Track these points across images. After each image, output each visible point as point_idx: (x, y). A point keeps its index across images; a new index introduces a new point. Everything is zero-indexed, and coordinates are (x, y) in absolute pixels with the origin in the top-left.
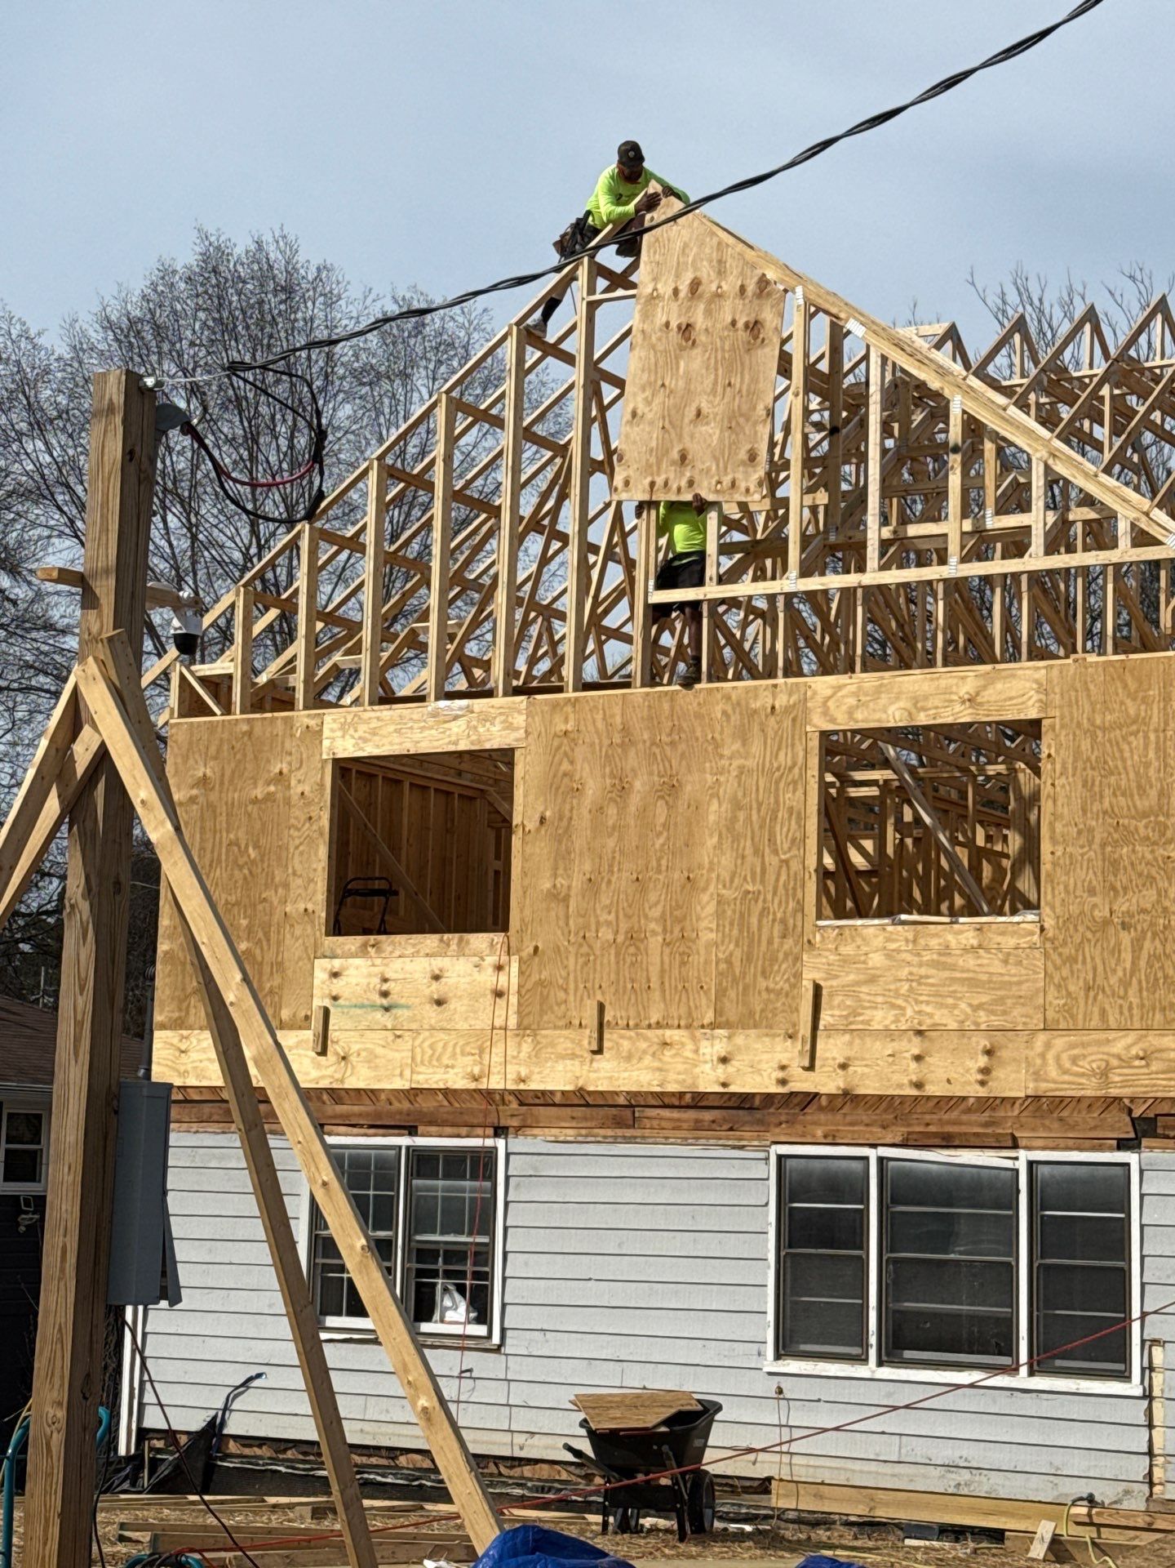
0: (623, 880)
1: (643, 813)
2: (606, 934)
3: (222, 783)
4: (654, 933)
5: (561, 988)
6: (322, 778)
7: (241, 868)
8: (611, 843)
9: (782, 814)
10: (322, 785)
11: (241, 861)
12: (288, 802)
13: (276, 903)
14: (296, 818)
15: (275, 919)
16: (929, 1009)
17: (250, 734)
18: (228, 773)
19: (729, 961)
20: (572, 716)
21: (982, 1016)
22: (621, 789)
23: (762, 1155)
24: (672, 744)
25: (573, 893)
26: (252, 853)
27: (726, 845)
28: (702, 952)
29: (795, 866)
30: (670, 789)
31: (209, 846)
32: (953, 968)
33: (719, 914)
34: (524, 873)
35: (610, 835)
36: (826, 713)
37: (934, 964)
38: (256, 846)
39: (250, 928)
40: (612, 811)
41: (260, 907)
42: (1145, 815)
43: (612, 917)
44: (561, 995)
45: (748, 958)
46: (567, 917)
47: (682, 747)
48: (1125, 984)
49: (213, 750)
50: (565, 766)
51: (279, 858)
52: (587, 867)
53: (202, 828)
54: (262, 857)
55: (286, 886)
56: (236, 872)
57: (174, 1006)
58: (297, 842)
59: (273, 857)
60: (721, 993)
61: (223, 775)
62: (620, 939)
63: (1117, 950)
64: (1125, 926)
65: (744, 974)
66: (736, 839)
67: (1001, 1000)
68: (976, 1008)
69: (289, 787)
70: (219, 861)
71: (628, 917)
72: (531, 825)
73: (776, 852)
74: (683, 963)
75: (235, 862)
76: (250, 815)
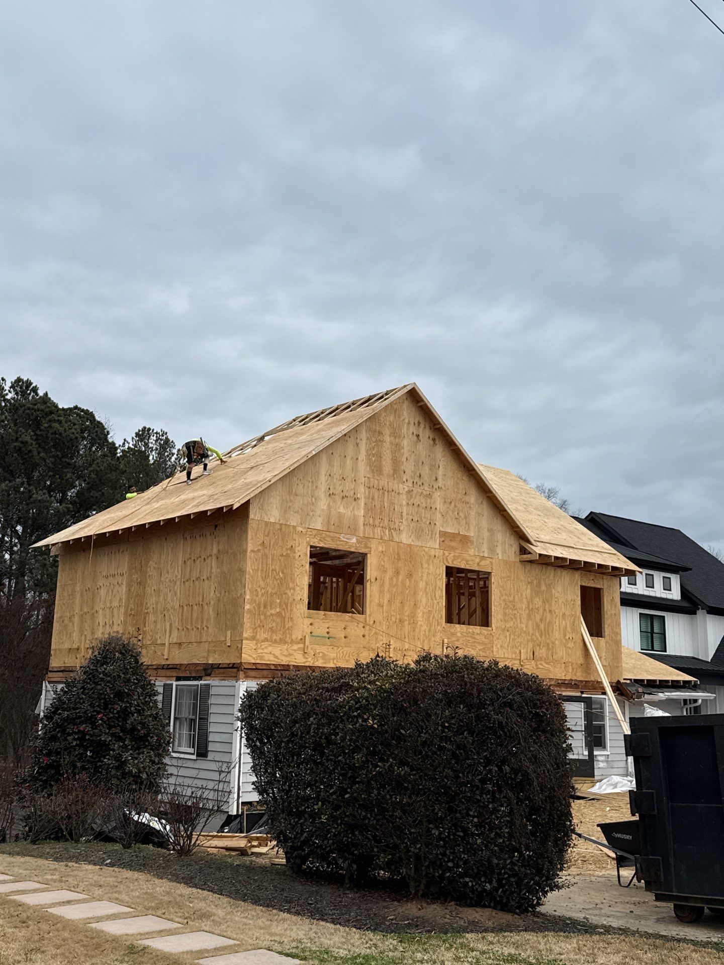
0: (398, 602)
1: (403, 581)
2: (393, 619)
3: (270, 547)
4: (406, 620)
5: (381, 635)
6: (306, 551)
7: (277, 580)
8: (394, 589)
9: (437, 588)
10: (306, 554)
11: (277, 577)
12: (294, 558)
13: (290, 595)
14: (298, 565)
15: (290, 601)
16: (470, 650)
17: (281, 529)
18: (272, 543)
19: (425, 632)
20: (384, 547)
21: (481, 653)
22: (397, 573)
24: (410, 561)
25: (385, 604)
26: (281, 575)
27: (424, 596)
28: (419, 627)
29: (440, 604)
30: (410, 575)
31: (265, 570)
32: (475, 638)
33: (423, 617)
34: (371, 596)
35: (394, 587)
36: (447, 560)
37: (471, 637)
38: (283, 573)
39: (280, 603)
40: (395, 579)
41: (284, 596)
42: (511, 602)
43: (395, 614)
44: (381, 638)
45: (430, 631)
46: (383, 612)
47: (413, 563)
48: (508, 646)
49: (266, 533)
50: (382, 563)
51: (291, 579)
52: (388, 596)
53: (262, 562)
54: (285, 577)
55: (294, 589)
56: (275, 582)
57: (251, 631)
58: (298, 573)
59: (289, 578)
60: (424, 641)
61: (270, 543)
62: (397, 621)
63: (506, 637)
64: (508, 631)
65: (429, 636)
66: (427, 594)
67: (484, 649)
68: (480, 650)
69: (295, 552)
70: (269, 576)
71: (399, 614)
72: (373, 580)
73: (436, 599)
74: (414, 631)
75: (275, 578)
76: (280, 561)
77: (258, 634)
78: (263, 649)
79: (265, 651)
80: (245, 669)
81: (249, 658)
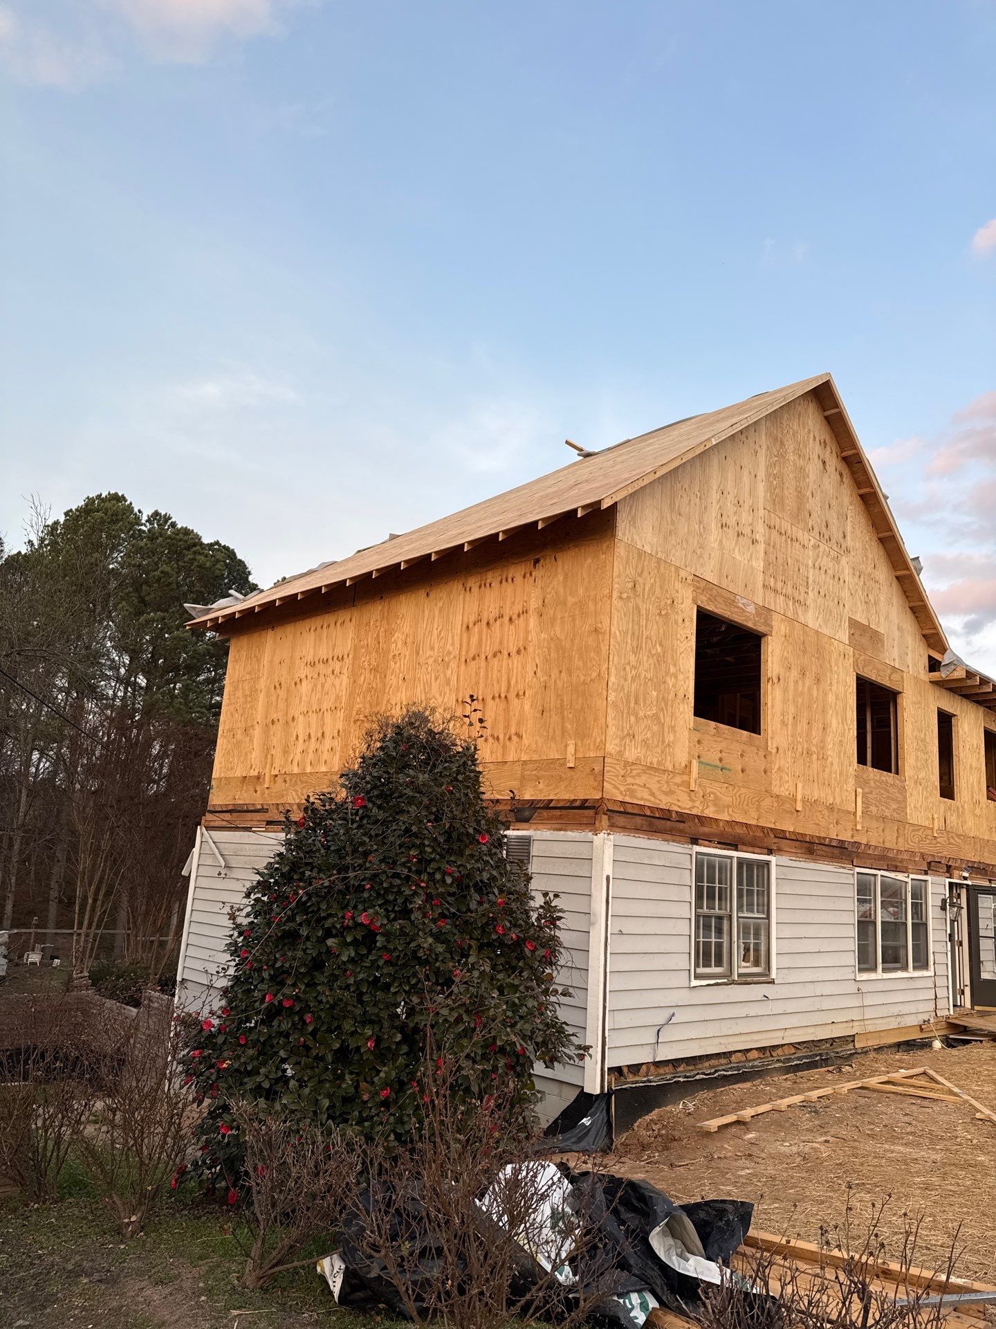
0: (804, 721)
1: (809, 688)
2: (800, 748)
3: (644, 595)
4: (815, 753)
5: (786, 773)
6: (692, 614)
7: (653, 656)
8: (800, 700)
9: (848, 707)
10: (692, 619)
11: (654, 652)
12: (676, 622)
13: (671, 686)
14: (680, 635)
15: (670, 697)
16: (884, 809)
17: (659, 568)
18: (647, 589)
19: (836, 774)
20: (788, 628)
21: (895, 814)
22: (803, 674)
23: (852, 872)
24: (818, 658)
25: (789, 723)
26: (659, 649)
27: (834, 716)
28: (829, 766)
29: (851, 732)
30: (818, 681)
32: (888, 791)
33: (834, 750)
34: (773, 707)
35: (800, 697)
36: (857, 665)
37: (885, 789)
38: (661, 645)
39: (657, 698)
41: (662, 686)
43: (801, 740)
44: (786, 777)
45: (841, 773)
46: (788, 736)
47: (821, 662)
49: (639, 570)
50: (787, 655)
51: (672, 658)
52: (793, 710)
53: (633, 620)
54: (664, 653)
55: (676, 677)
56: (651, 660)
58: (680, 650)
59: (669, 656)
60: (834, 789)
61: (643, 588)
62: (805, 752)
63: (919, 793)
64: (920, 784)
65: (839, 781)
66: (837, 714)
67: (898, 808)
68: (894, 810)
69: (677, 613)
70: (641, 648)
71: (807, 742)
72: (775, 680)
73: (846, 724)
74: (824, 771)
75: (650, 651)
76: (657, 623)
77: (627, 748)
78: (633, 777)
79: (637, 781)
80: (608, 810)
81: (615, 791)
